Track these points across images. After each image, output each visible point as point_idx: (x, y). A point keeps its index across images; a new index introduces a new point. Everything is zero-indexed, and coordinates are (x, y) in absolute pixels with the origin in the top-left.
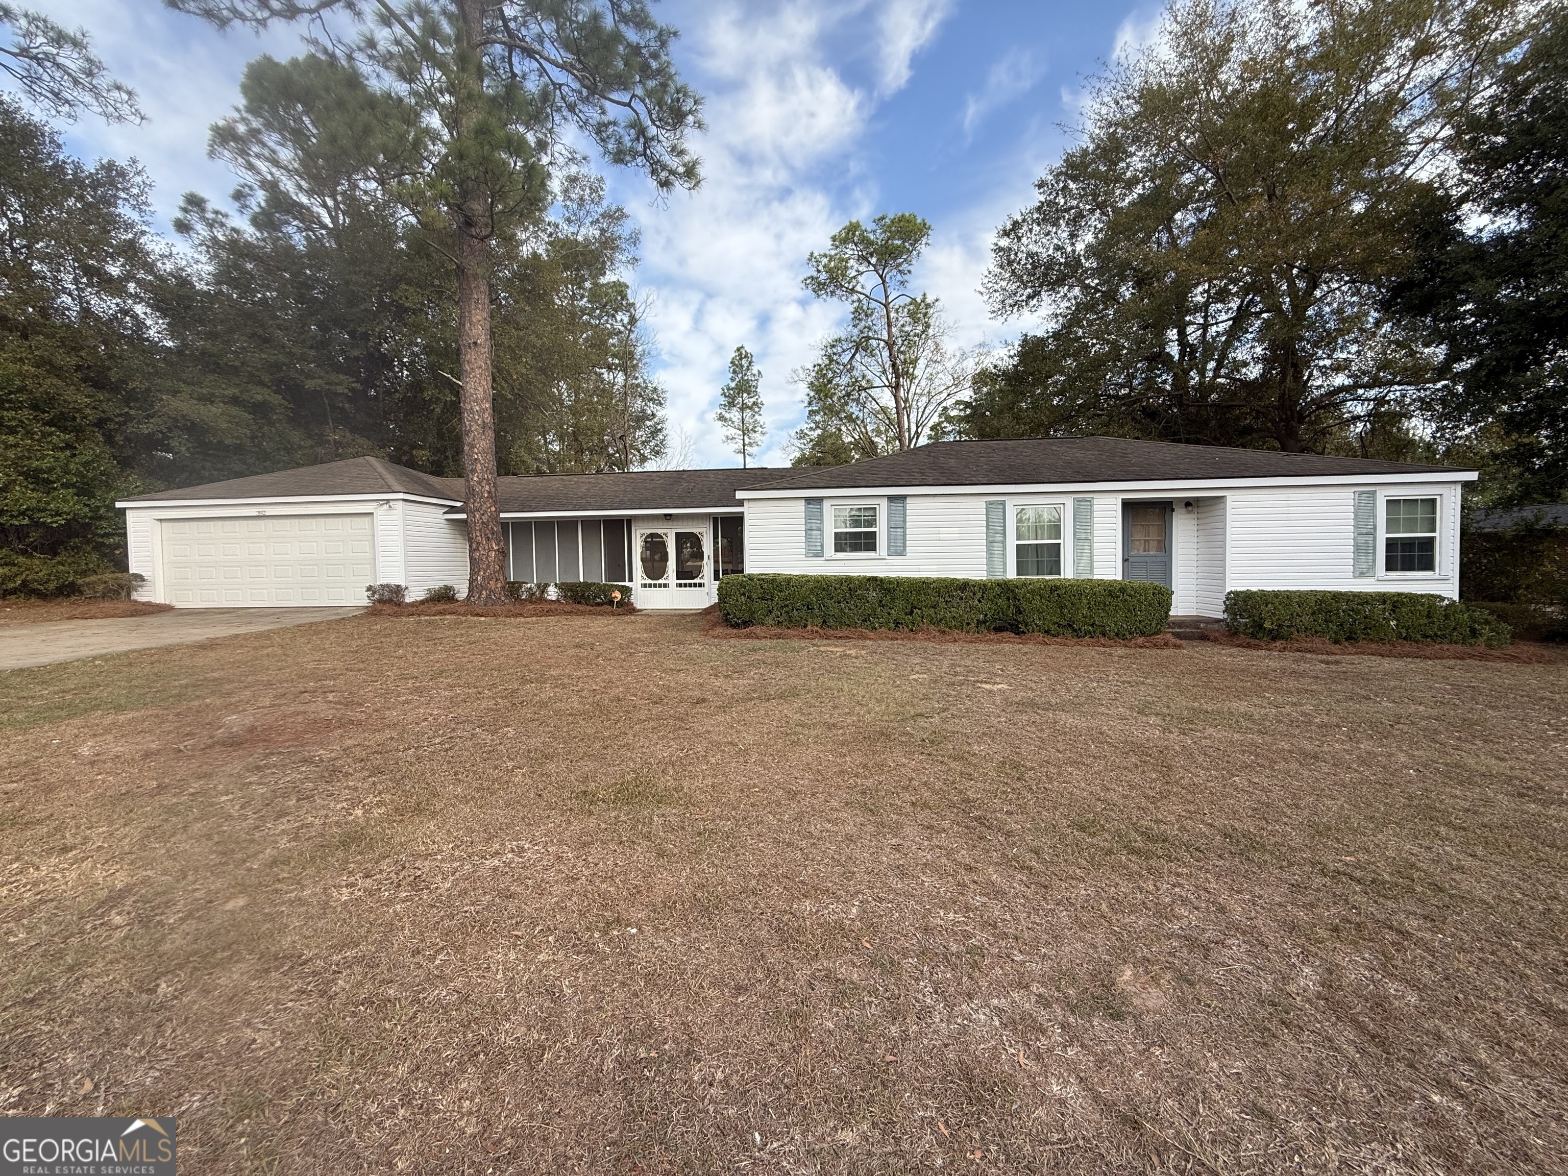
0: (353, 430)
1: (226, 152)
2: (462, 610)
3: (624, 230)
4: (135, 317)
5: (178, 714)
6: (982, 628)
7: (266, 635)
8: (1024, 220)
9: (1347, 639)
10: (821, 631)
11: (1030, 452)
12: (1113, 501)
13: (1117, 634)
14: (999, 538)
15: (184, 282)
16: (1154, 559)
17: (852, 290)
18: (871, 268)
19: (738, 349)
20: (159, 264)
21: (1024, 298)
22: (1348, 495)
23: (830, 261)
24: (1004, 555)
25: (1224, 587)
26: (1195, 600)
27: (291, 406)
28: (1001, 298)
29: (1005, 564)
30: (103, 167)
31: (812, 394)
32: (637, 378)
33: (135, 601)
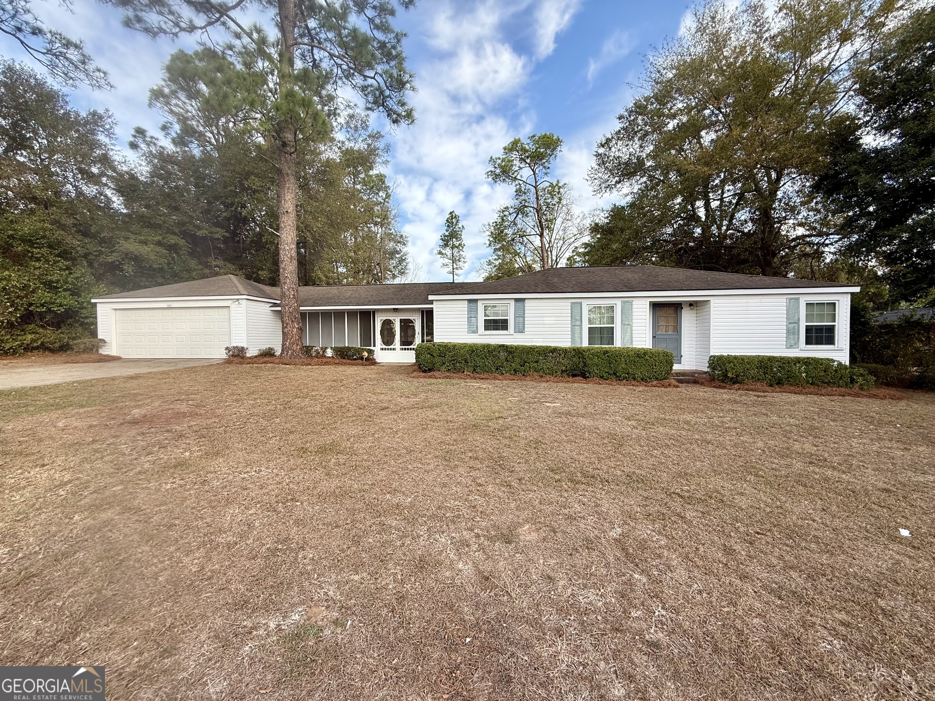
0: (225, 260)
1: (158, 104)
2: (277, 361)
3: (380, 144)
4: (106, 196)
5: (110, 409)
6: (565, 374)
7: (167, 373)
8: (613, 138)
9: (777, 384)
10: (472, 375)
11: (602, 274)
12: (644, 302)
13: (642, 379)
14: (578, 323)
15: (133, 177)
16: (670, 337)
17: (515, 178)
18: (527, 165)
19: (451, 213)
20: (119, 167)
21: (613, 183)
22: (783, 300)
23: (502, 162)
24: (581, 333)
25: (709, 352)
26: (695, 360)
27: (190, 246)
28: (599, 183)
29: (581, 338)
30: (90, 114)
31: (491, 239)
32: (391, 230)
33: (101, 354)
